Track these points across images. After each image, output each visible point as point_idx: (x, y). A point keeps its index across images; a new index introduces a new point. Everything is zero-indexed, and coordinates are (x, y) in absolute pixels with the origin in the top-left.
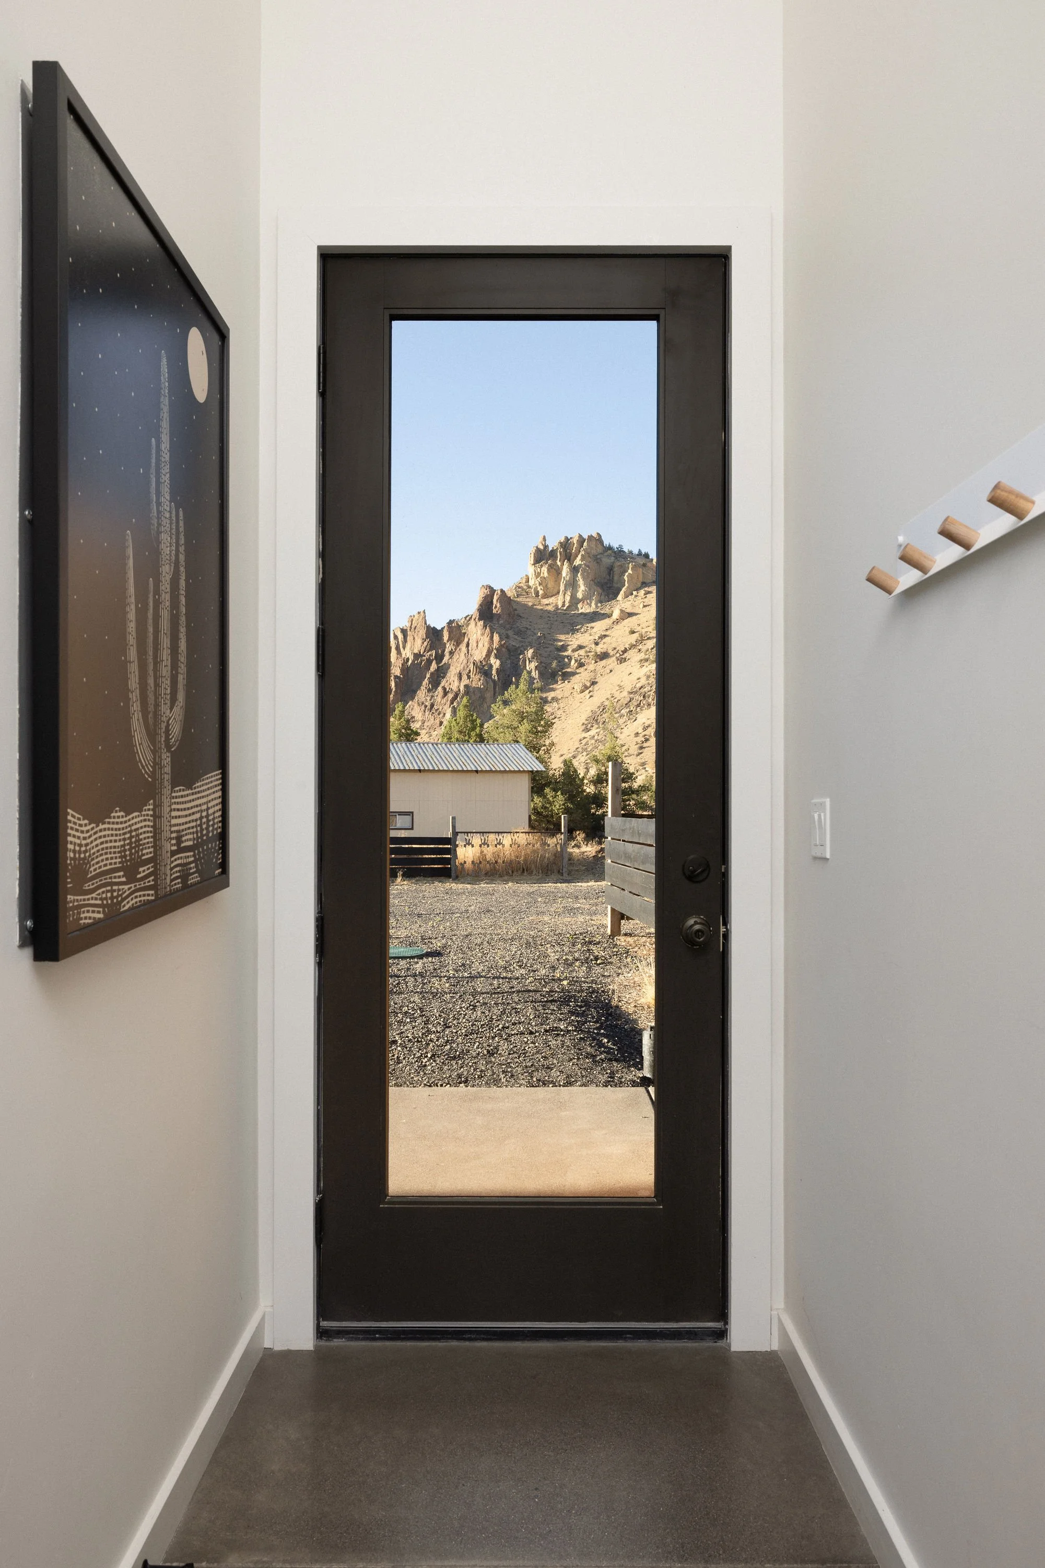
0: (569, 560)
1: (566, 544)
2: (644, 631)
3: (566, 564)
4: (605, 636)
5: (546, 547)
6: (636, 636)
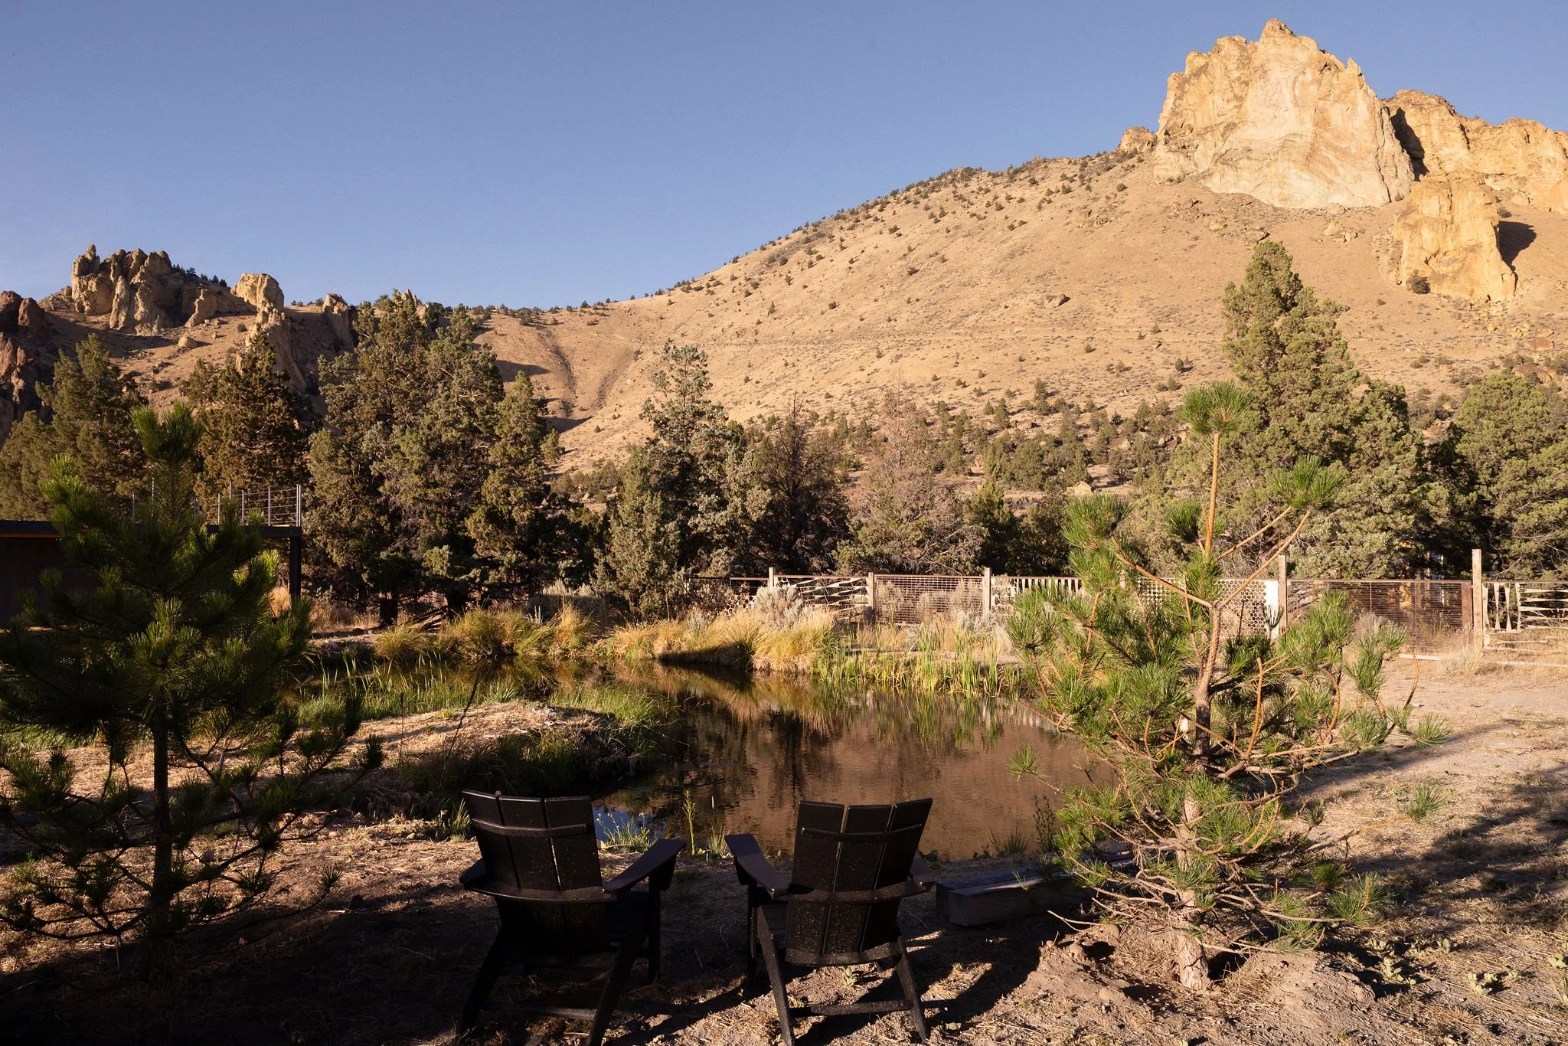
0: (125, 276)
1: (122, 258)
2: (214, 363)
3: (121, 279)
4: (168, 364)
5: (96, 258)
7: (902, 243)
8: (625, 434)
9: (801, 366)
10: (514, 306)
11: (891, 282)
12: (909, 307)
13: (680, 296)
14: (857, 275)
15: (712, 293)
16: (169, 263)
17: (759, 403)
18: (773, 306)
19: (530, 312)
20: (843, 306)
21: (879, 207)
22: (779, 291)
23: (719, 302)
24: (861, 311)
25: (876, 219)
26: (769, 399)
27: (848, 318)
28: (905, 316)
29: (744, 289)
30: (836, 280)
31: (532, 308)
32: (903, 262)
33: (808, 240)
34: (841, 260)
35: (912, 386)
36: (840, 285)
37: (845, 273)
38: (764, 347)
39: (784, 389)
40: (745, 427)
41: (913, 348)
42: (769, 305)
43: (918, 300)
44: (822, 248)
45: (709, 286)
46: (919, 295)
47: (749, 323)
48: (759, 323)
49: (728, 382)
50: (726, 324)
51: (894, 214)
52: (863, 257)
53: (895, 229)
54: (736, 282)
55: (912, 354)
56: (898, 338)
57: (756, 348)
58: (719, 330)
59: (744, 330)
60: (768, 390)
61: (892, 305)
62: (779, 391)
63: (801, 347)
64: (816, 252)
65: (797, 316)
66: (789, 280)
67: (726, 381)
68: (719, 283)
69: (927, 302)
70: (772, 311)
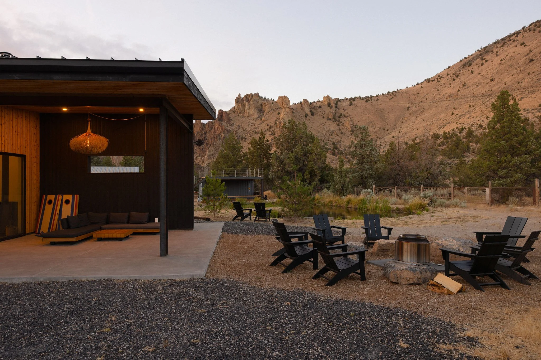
0: (248, 102)
1: (247, 96)
3: (247, 103)
4: (259, 126)
5: (240, 97)
6: (269, 126)
7: (527, 49)
8: (403, 138)
9: (476, 106)
10: (363, 96)
11: (520, 66)
12: (529, 76)
13: (426, 84)
14: (504, 66)
15: (439, 81)
16: (259, 96)
17: (457, 123)
18: (465, 83)
19: (368, 97)
20: (497, 80)
21: (516, 35)
22: (468, 77)
23: (442, 84)
24: (505, 80)
25: (514, 41)
26: (461, 121)
27: (499, 84)
28: (526, 80)
29: (452, 78)
30: (494, 69)
31: (369, 96)
32: (527, 57)
33: (481, 55)
34: (497, 60)
35: (528, 110)
36: (496, 71)
37: (498, 66)
38: (461, 100)
39: (468, 116)
40: (451, 133)
41: (530, 94)
42: (463, 83)
43: (533, 73)
44: (487, 57)
45: (437, 79)
46: (534, 70)
47: (454, 92)
48: (459, 91)
49: (445, 115)
50: (444, 93)
51: (523, 37)
52: (507, 57)
53: (524, 43)
54: (449, 76)
55: (529, 96)
56: (522, 90)
57: (457, 101)
58: (442, 95)
59: (452, 95)
60: (462, 117)
61: (521, 76)
62: (466, 117)
63: (477, 98)
64: (485, 59)
65: (476, 86)
66: (472, 72)
67: (444, 115)
68: (442, 77)
69: (538, 73)
70: (464, 85)
